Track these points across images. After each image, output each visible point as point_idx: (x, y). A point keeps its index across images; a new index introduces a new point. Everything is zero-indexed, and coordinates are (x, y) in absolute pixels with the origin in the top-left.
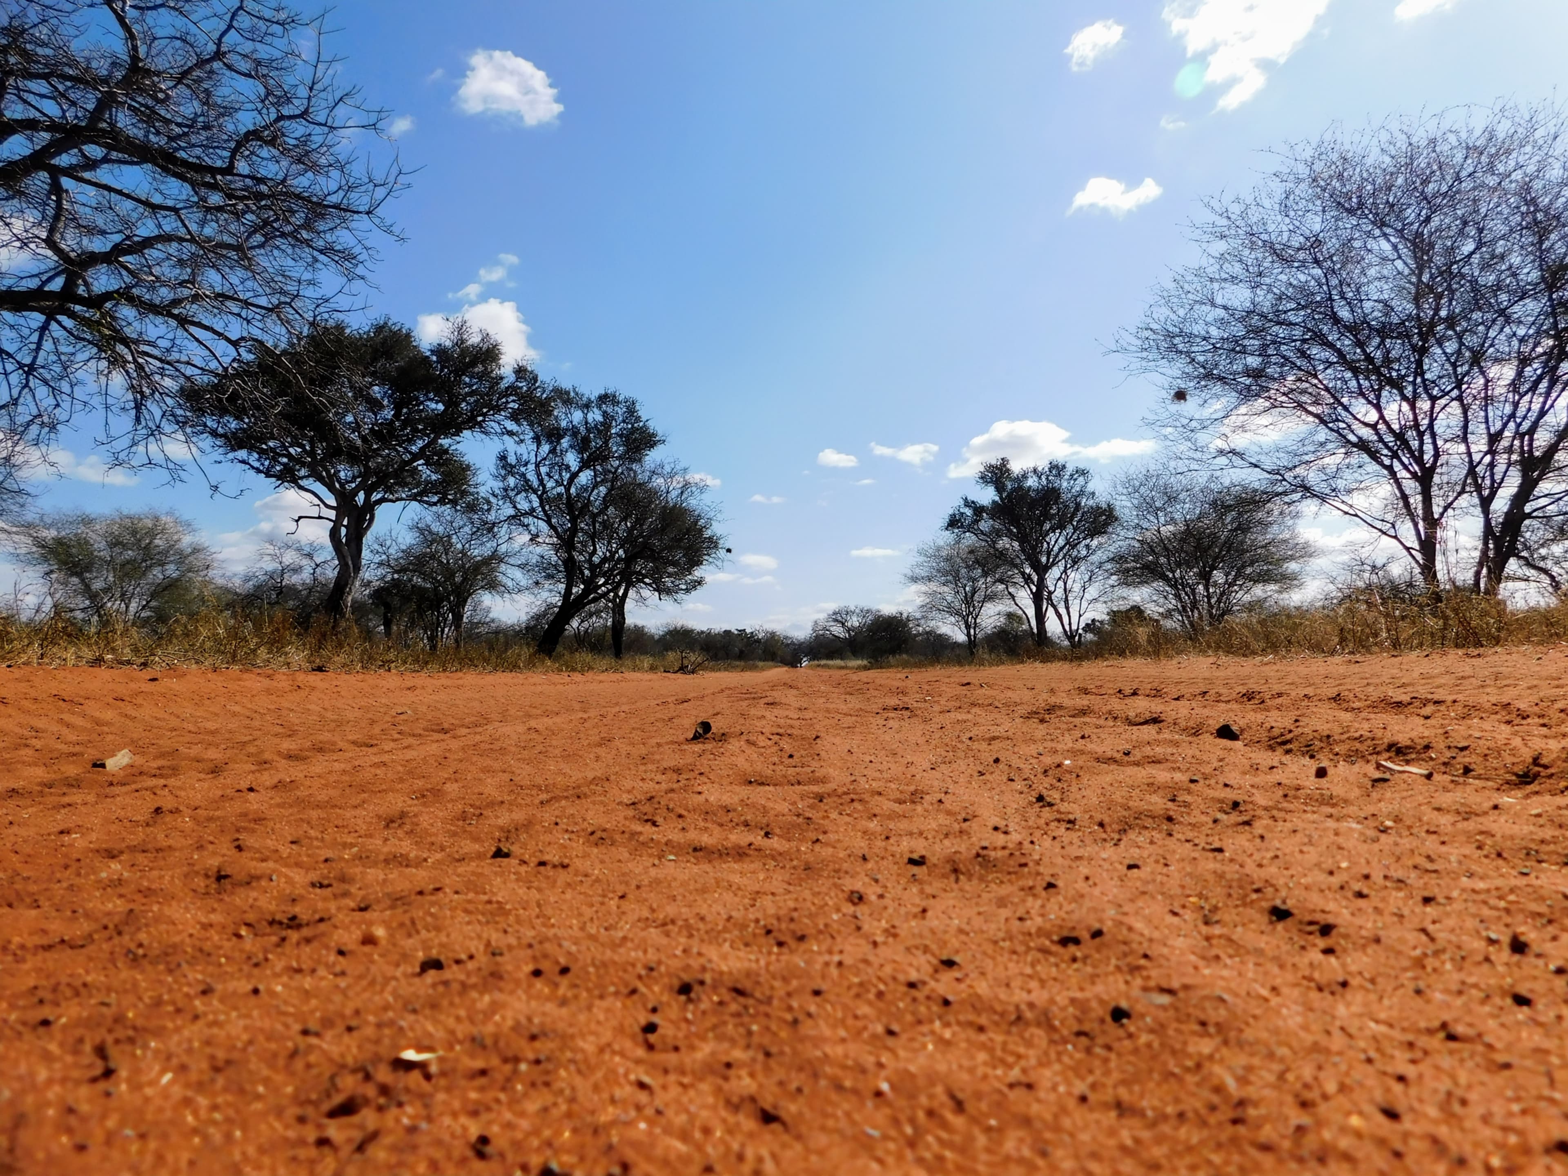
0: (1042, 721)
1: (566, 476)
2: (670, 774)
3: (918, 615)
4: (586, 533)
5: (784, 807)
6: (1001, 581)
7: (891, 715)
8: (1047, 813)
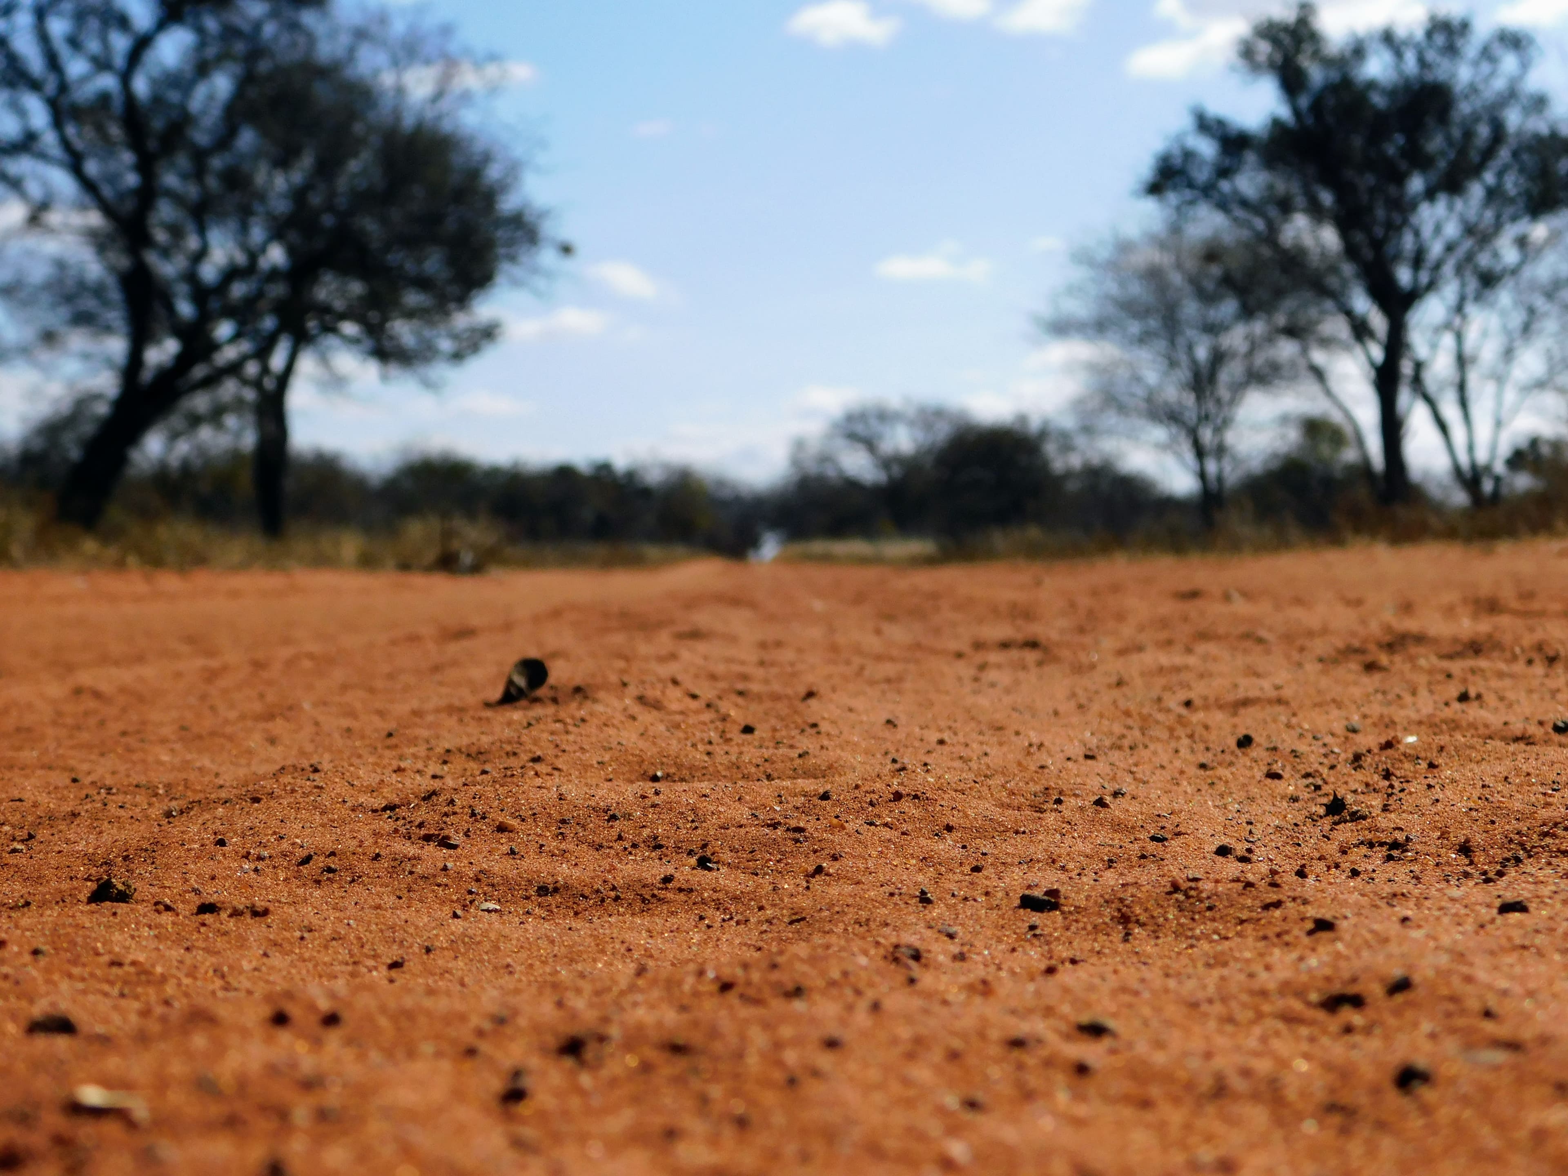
0: (1371, 667)
1: (120, 43)
2: (459, 763)
3: (1068, 422)
4: (177, 198)
5: (742, 813)
6: (1292, 331)
7: (994, 657)
8: (1346, 833)
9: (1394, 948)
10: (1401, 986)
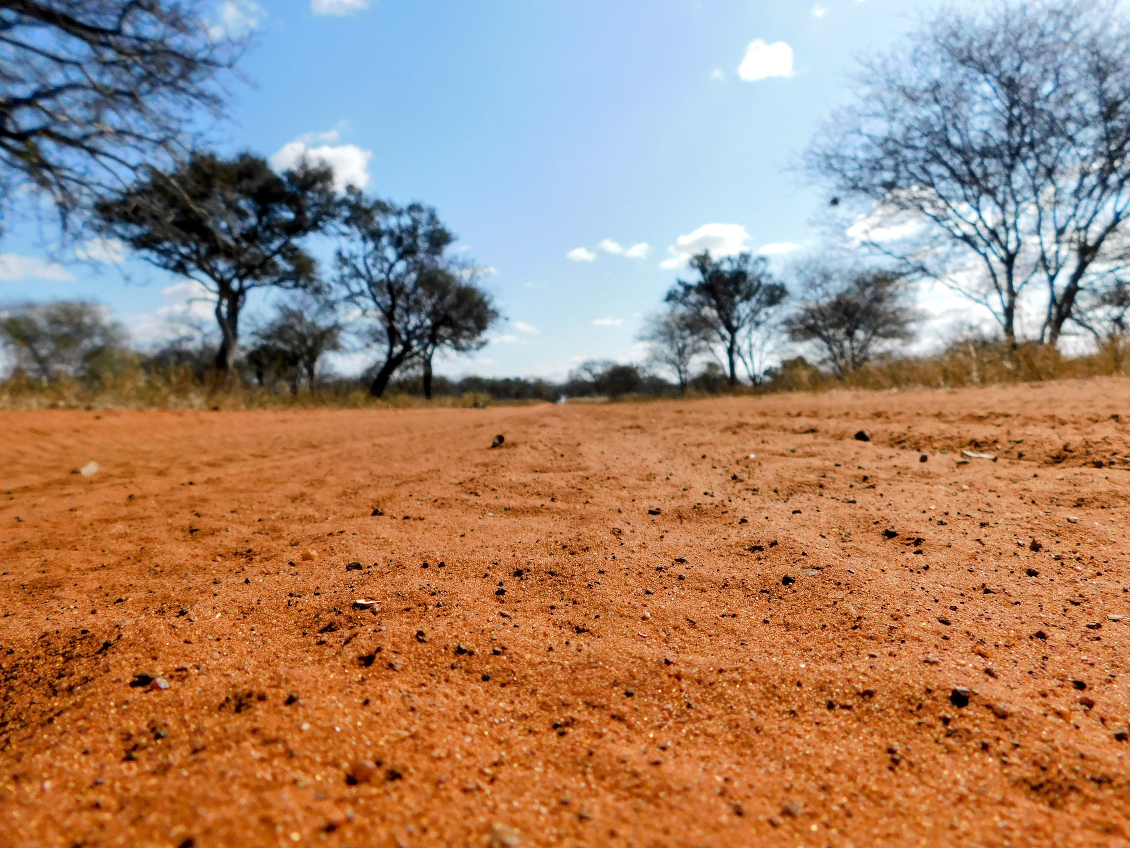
0: (735, 433)
1: (386, 266)
2: (480, 467)
3: (644, 364)
4: (402, 307)
5: (563, 484)
6: (705, 339)
7: (628, 431)
8: (739, 486)
9: (767, 529)
10: (774, 544)
